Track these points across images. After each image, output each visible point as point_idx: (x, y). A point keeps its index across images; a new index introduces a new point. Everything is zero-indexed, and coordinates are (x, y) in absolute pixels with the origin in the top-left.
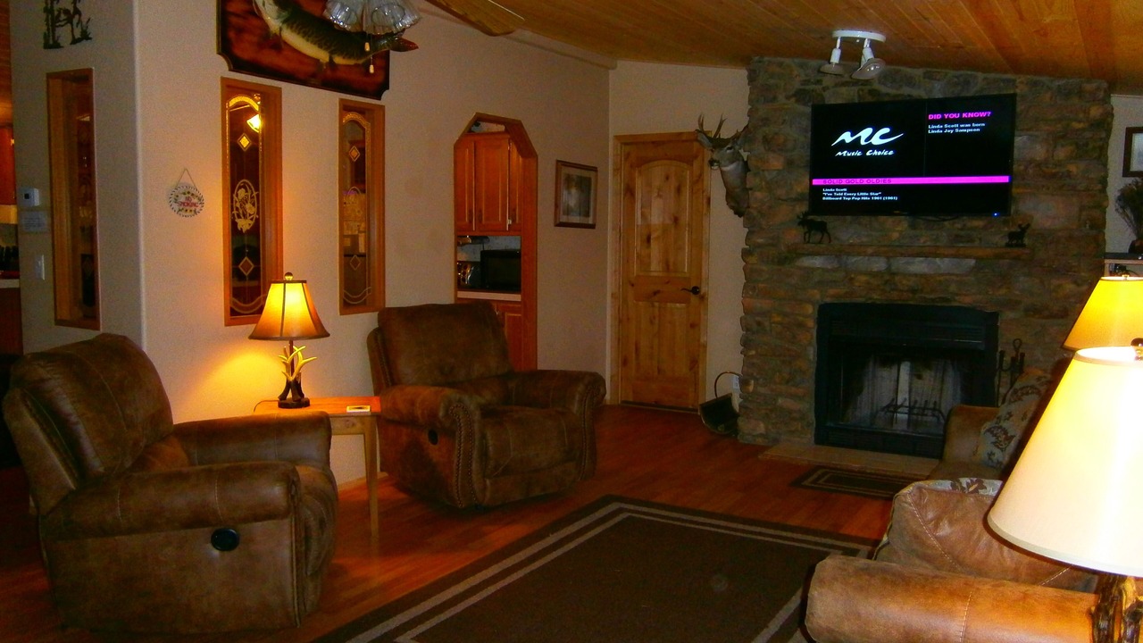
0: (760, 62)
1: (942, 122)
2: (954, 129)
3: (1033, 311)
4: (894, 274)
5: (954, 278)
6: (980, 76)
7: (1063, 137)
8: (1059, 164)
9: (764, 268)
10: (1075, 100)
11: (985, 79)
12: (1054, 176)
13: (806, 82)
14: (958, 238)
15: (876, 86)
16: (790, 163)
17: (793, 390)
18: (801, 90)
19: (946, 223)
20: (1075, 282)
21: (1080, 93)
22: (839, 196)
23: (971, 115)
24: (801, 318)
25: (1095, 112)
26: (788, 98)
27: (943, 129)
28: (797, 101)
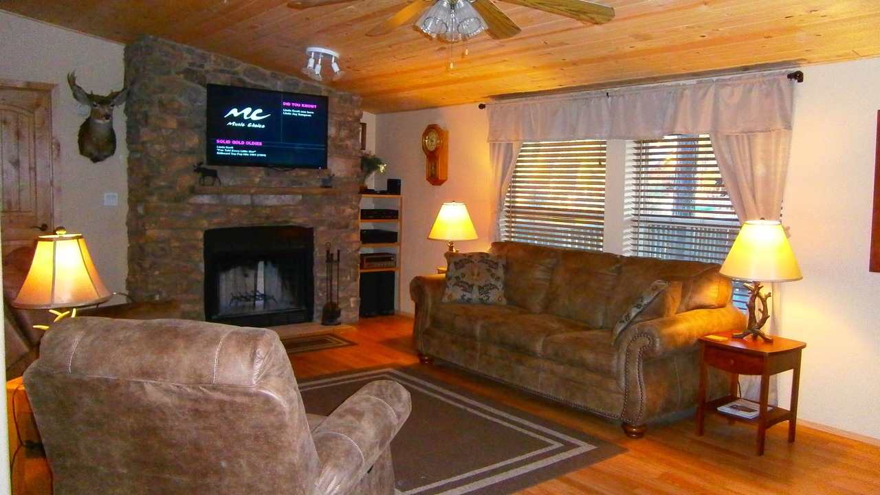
0: (155, 40)
1: (291, 108)
2: (297, 113)
3: (332, 225)
4: (257, 206)
5: (292, 208)
6: (302, 81)
7: (344, 125)
8: (342, 140)
9: (165, 205)
10: (348, 105)
11: (304, 84)
12: (340, 146)
13: (192, 64)
14: (293, 182)
15: (241, 76)
16: (182, 124)
17: (191, 297)
18: (189, 69)
19: (287, 173)
20: (351, 208)
21: (351, 101)
22: (228, 152)
23: (306, 106)
24: (194, 242)
25: (357, 113)
26: (178, 73)
27: (292, 113)
28: (186, 78)
